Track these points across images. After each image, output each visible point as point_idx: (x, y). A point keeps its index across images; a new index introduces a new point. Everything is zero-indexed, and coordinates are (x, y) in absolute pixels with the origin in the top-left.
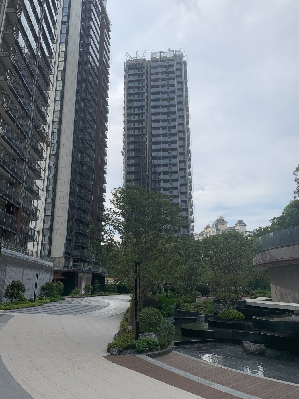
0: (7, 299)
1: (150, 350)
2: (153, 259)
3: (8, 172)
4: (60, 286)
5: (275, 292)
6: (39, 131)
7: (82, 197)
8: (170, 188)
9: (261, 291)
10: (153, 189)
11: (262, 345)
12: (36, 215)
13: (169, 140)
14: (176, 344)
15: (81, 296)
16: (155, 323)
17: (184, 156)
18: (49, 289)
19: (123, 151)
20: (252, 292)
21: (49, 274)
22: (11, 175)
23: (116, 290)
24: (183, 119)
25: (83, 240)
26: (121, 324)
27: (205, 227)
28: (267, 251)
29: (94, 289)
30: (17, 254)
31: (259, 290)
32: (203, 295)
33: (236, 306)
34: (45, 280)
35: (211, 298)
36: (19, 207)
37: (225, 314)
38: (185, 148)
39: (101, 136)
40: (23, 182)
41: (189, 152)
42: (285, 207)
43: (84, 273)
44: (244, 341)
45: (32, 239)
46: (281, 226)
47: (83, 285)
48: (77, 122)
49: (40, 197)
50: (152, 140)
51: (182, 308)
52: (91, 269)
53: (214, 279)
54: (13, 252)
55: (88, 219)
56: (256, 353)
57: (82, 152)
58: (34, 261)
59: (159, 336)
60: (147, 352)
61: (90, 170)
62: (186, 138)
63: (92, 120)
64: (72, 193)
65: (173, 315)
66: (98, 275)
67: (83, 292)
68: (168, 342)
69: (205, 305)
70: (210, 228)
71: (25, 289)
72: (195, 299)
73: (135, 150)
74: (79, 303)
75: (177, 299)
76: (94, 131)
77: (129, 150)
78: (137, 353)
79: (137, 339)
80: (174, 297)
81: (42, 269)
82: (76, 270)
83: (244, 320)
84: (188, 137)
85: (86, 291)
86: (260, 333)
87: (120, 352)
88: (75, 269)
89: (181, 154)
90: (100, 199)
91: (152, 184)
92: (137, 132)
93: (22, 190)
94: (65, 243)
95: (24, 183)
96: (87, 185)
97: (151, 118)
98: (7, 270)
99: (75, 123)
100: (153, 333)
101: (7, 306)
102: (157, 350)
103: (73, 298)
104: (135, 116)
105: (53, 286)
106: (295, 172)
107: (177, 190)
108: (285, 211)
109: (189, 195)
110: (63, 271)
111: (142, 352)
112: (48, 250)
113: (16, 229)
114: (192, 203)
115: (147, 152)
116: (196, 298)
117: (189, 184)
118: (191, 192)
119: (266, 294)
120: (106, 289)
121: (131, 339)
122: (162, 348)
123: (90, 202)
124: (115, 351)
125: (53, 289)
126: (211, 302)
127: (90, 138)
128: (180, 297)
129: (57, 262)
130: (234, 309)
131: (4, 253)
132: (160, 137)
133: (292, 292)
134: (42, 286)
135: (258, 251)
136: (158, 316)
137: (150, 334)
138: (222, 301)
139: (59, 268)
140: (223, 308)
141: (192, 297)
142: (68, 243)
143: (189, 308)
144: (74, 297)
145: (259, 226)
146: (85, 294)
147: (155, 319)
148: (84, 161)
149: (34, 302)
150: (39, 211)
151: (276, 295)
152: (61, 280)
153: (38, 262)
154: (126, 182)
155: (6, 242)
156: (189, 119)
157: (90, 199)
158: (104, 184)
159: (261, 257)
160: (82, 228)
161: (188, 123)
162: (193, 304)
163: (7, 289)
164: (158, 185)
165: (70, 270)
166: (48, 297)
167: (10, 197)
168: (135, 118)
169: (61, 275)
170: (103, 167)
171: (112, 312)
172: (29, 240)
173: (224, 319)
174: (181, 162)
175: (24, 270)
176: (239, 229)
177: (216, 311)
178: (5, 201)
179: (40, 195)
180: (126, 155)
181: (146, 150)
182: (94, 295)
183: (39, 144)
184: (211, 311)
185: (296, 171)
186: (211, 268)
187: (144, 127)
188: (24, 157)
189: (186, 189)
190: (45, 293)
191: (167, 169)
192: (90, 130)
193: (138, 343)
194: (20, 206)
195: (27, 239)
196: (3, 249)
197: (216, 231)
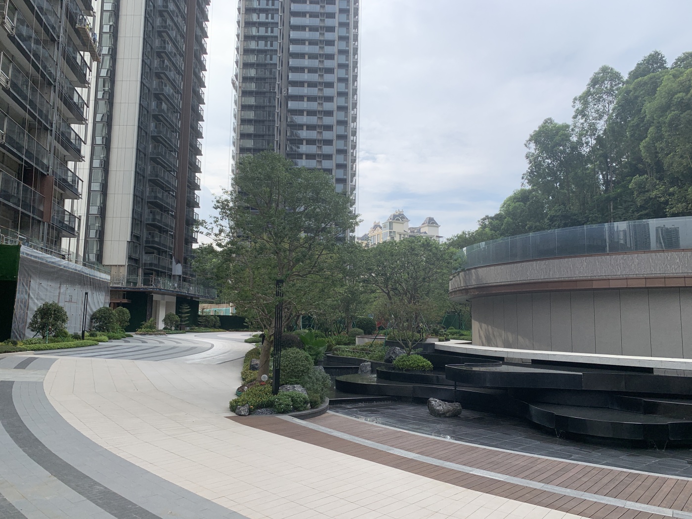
0: (34, 333)
1: (296, 409)
2: (300, 276)
3: (25, 108)
4: (123, 314)
5: (479, 332)
6: (80, 29)
7: (159, 160)
8: (318, 155)
9: (455, 330)
10: (288, 155)
11: (457, 404)
12: (77, 190)
13: (320, 66)
14: (331, 402)
15: (159, 333)
16: (303, 371)
17: (345, 98)
18: (105, 319)
19: (235, 79)
20: (442, 332)
21: (104, 294)
22: (30, 114)
23: (218, 324)
24: (348, 29)
25: (160, 237)
26: (242, 374)
27: (372, 225)
28: (473, 271)
29: (181, 321)
30: (47, 258)
31: (452, 329)
32: (365, 333)
33: (420, 350)
34: (97, 304)
35: (381, 339)
36: (46, 173)
37: (403, 361)
38: (348, 84)
39: (195, 48)
40: (52, 126)
41: (355, 91)
42: (505, 199)
43: (163, 294)
44: (431, 399)
45: (71, 232)
46: (496, 231)
47: (162, 315)
48: (150, 16)
49: (84, 157)
50: (290, 63)
51: (335, 352)
52: (175, 288)
53: (391, 309)
54: (41, 254)
55: (170, 201)
56: (448, 415)
57: (158, 76)
58: (79, 271)
59: (308, 389)
60: (291, 411)
61: (174, 112)
62: (351, 65)
63: (178, 14)
64: (141, 153)
65: (322, 361)
66: (188, 298)
67: (161, 326)
68: (321, 398)
69: (371, 349)
70: (381, 228)
71: (67, 317)
72: (355, 340)
73: (257, 79)
74: (161, 342)
75: (327, 339)
76: (182, 36)
77: (245, 79)
78: (277, 413)
79: (277, 394)
80: (321, 336)
81: (92, 284)
82: (149, 290)
83: (431, 371)
84: (355, 64)
85: (166, 323)
86: (455, 388)
87: (251, 412)
88: (146, 287)
89: (340, 94)
90: (191, 167)
91: (286, 145)
92: (262, 45)
93: (50, 141)
94: (129, 242)
95: (54, 129)
96: (168, 139)
97: (290, 22)
98: (31, 285)
99: (145, 17)
100: (299, 386)
101: (37, 345)
102: (305, 409)
103: (145, 334)
104: (260, 14)
105: (112, 313)
106: (527, 141)
107: (330, 160)
108: (504, 206)
109: (350, 170)
110: (126, 290)
111: (284, 412)
112: (97, 252)
113: (42, 212)
114: (355, 185)
115: (279, 84)
116: (357, 338)
117: (352, 151)
118: (354, 166)
119: (463, 335)
120: (201, 322)
121: (266, 394)
122: (312, 407)
123: (174, 171)
124: (244, 410)
125: (112, 319)
126: (380, 344)
127: (174, 51)
128: (331, 336)
129: (115, 274)
130: (418, 354)
131: (25, 256)
132: (305, 59)
133: (503, 333)
134: (92, 314)
135: (459, 270)
136: (307, 361)
137: (295, 387)
138: (401, 342)
139: (118, 284)
140: (401, 353)
141: (349, 336)
142: (134, 242)
143: (346, 352)
144: (148, 334)
145: (463, 230)
146: (165, 328)
147: (302, 366)
148: (163, 94)
149: (83, 339)
150: (83, 181)
151: (480, 336)
152: (124, 305)
153: (85, 273)
154: (239, 138)
155: (23, 236)
156: (358, 30)
157: (174, 166)
158: (198, 139)
159: (464, 279)
160: (158, 217)
161: (356, 38)
162: (351, 346)
163: (35, 317)
164: (297, 149)
165: (139, 288)
166: (103, 332)
167: (29, 154)
168: (259, 18)
169: (121, 297)
170: (198, 106)
171: (222, 357)
172: (64, 233)
173: (402, 369)
174: (340, 108)
175: (60, 285)
176: (427, 232)
177: (390, 357)
178: (20, 162)
179: (82, 153)
180: (240, 87)
181: (277, 81)
182: (181, 332)
183: (78, 54)
184: (381, 358)
185: (529, 140)
186: (385, 293)
187: (276, 37)
188: (51, 78)
189: (345, 160)
190: (97, 326)
191: (313, 120)
192: (173, 34)
193: (278, 399)
194: (48, 171)
195: (61, 232)
196: (23, 248)
197: (390, 234)
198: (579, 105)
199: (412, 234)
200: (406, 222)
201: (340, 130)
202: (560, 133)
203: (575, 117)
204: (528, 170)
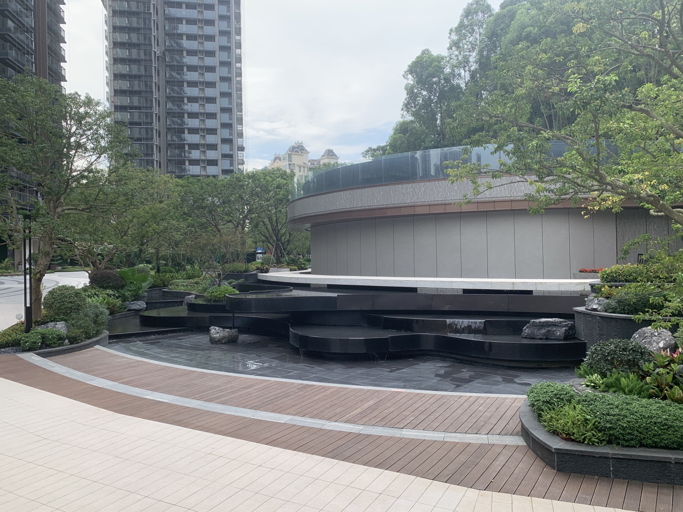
1: (46, 346)
8: (200, 82)
10: (168, 82)
11: (234, 331)
15: (16, 273)
17: (228, 22)
37: (212, 293)
44: (211, 327)
51: (170, 287)
56: (223, 341)
59: (70, 325)
60: (38, 349)
65: (144, 297)
70: (280, 160)
79: (27, 332)
86: (234, 315)
89: (222, 17)
91: (165, 72)
96: (19, 62)
100: (62, 322)
106: (406, 72)
109: (235, 99)
111: (28, 349)
115: (154, 4)
117: (237, 79)
121: (16, 333)
122: (71, 343)
137: (57, 324)
143: (180, 286)
144: (2, 275)
148: (8, 10)
158: (61, 64)
170: (58, 26)
184: (205, 290)
193: (26, 337)
197: (289, 166)
198: (455, 37)
199: (313, 166)
200: (306, 154)
201: (223, 56)
202: (433, 65)
203: (450, 48)
204: (404, 100)
